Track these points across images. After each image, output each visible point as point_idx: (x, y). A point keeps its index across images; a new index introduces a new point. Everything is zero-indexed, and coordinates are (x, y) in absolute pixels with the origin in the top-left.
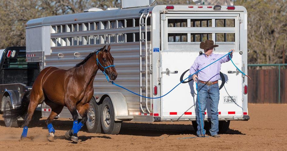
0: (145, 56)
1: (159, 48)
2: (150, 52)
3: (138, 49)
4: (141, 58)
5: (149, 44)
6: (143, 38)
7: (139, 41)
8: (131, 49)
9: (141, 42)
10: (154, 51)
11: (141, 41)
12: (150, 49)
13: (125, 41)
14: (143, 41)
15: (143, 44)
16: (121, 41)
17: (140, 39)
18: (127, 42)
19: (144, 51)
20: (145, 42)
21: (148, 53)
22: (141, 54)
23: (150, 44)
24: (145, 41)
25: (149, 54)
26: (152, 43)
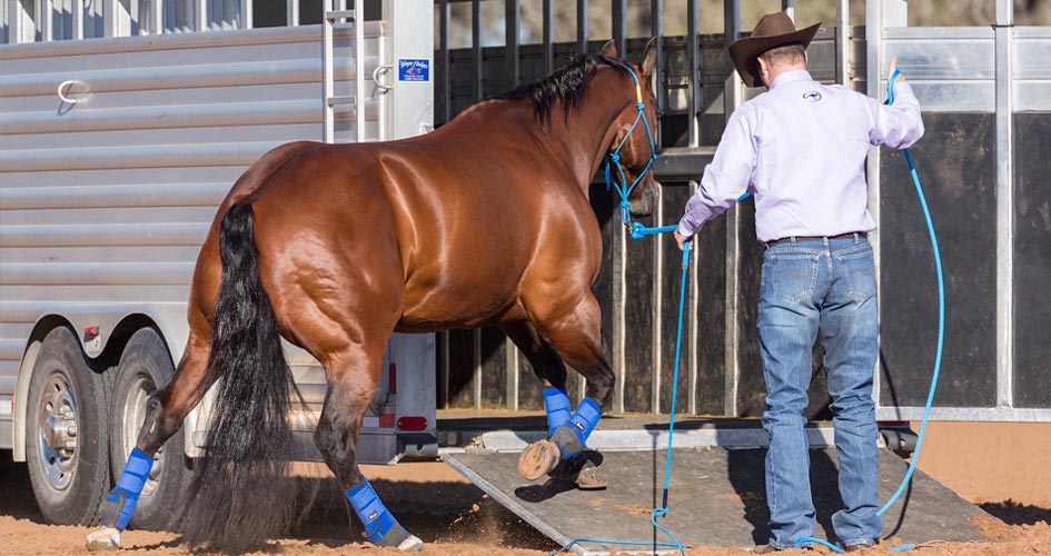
0: (352, 101)
1: (426, 62)
2: (382, 78)
3: (315, 62)
4: (330, 113)
5: (372, 36)
6: (343, 7)
7: (321, 22)
8: (273, 65)
9: (329, 28)
10: (401, 78)
11: (332, 21)
12: (382, 62)
13: (241, 24)
14: (343, 20)
15: (344, 39)
16: (220, 25)
17: (328, 7)
18: (255, 25)
19: (344, 77)
20: (355, 26)
21: (367, 87)
22: (330, 94)
23: (382, 39)
24: (350, 20)
25: (374, 92)
26: (390, 34)
